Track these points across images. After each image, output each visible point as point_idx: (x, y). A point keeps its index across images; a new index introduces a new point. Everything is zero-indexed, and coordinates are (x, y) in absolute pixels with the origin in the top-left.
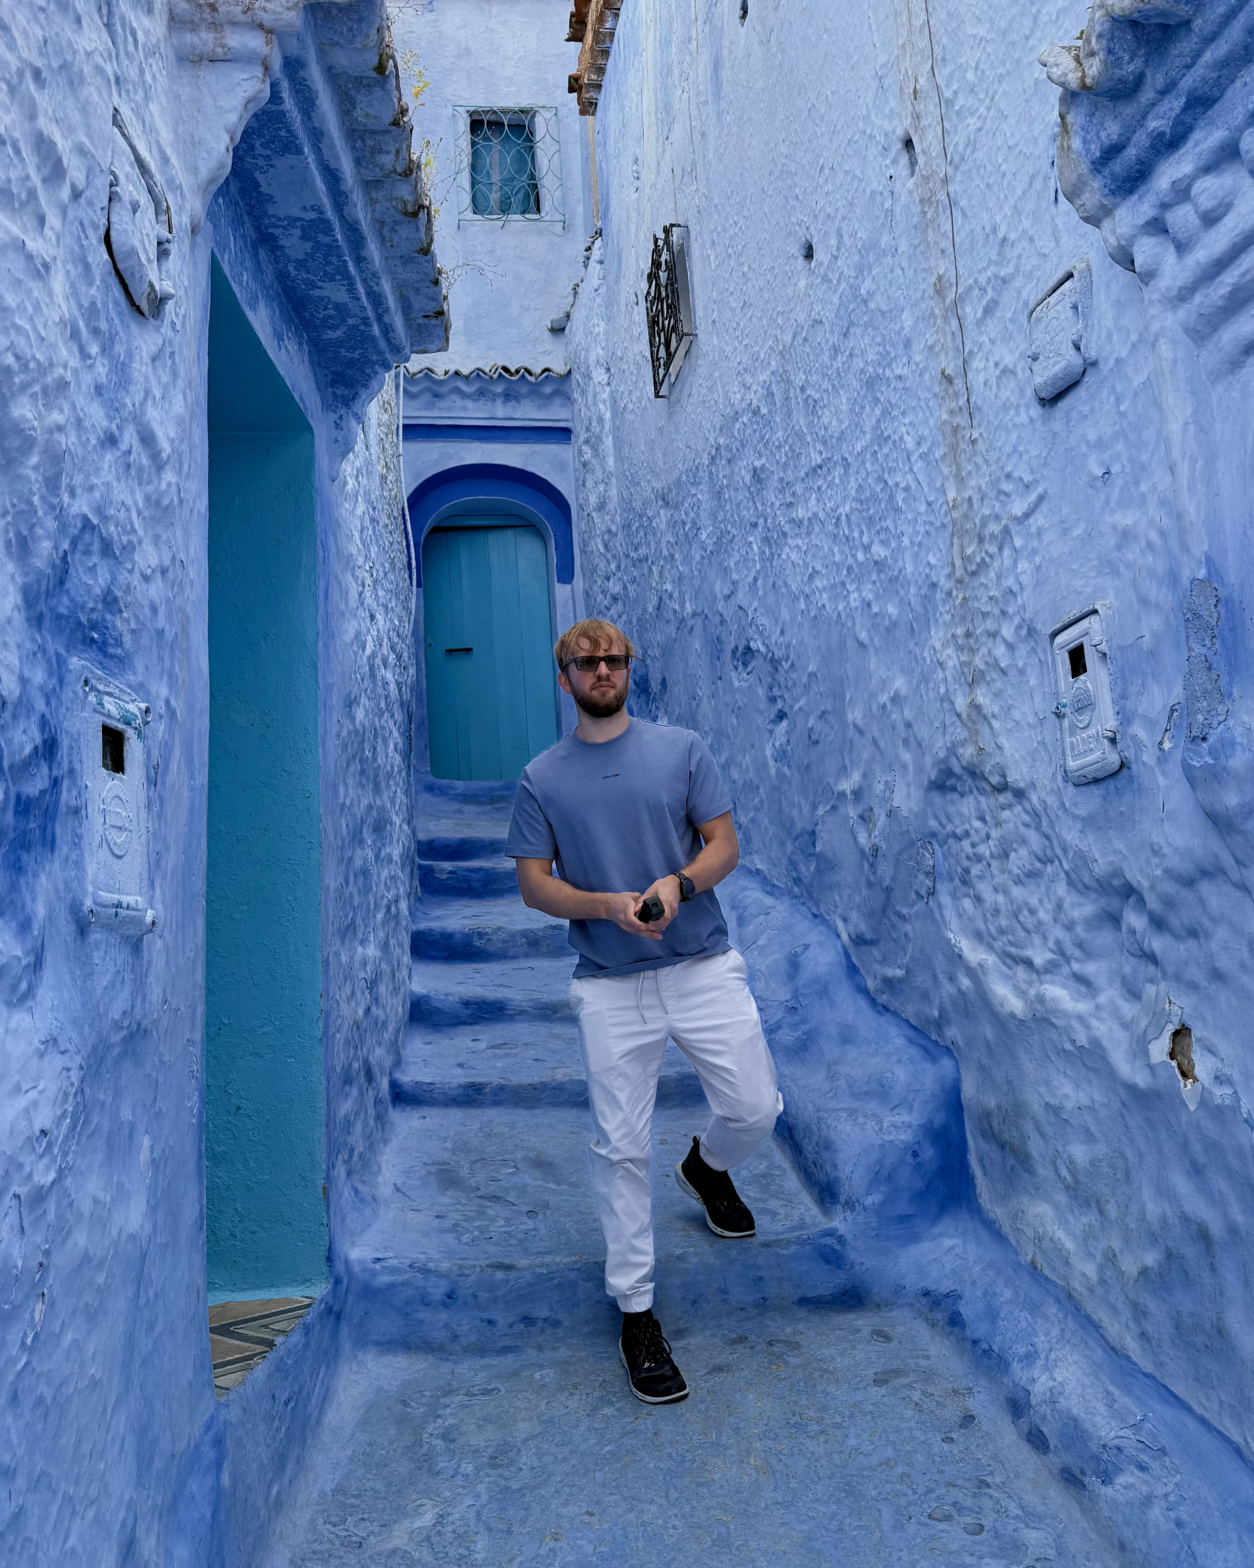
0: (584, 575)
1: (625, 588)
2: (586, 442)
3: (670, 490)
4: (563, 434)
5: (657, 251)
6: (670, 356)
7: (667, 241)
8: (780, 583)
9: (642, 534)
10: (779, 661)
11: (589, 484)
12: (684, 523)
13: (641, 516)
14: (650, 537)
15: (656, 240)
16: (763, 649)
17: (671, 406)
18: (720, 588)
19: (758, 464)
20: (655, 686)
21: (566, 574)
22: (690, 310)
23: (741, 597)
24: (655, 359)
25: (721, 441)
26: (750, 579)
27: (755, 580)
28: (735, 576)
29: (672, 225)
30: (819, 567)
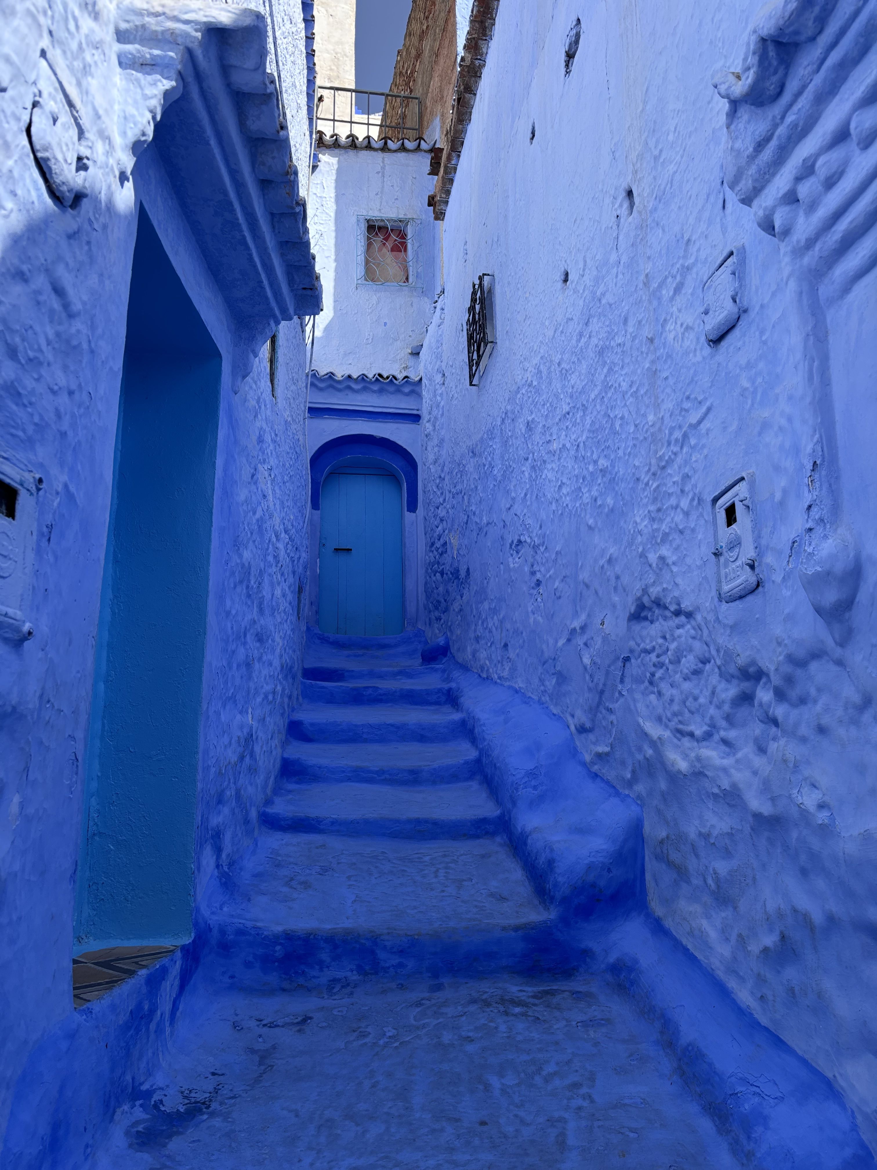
0: (424, 507)
1: (448, 512)
2: (429, 421)
3: (477, 445)
4: (415, 418)
5: (474, 293)
6: (480, 357)
7: (480, 285)
8: (540, 495)
9: (459, 476)
10: (538, 546)
11: (429, 448)
12: (484, 465)
13: (459, 465)
14: (464, 477)
15: (474, 286)
16: (528, 540)
17: (480, 390)
18: (504, 504)
19: (530, 418)
20: (463, 574)
21: (412, 506)
22: (494, 327)
23: (517, 508)
24: (471, 360)
25: (509, 407)
26: (522, 495)
27: (526, 495)
28: (513, 494)
29: (484, 275)
30: (565, 481)
